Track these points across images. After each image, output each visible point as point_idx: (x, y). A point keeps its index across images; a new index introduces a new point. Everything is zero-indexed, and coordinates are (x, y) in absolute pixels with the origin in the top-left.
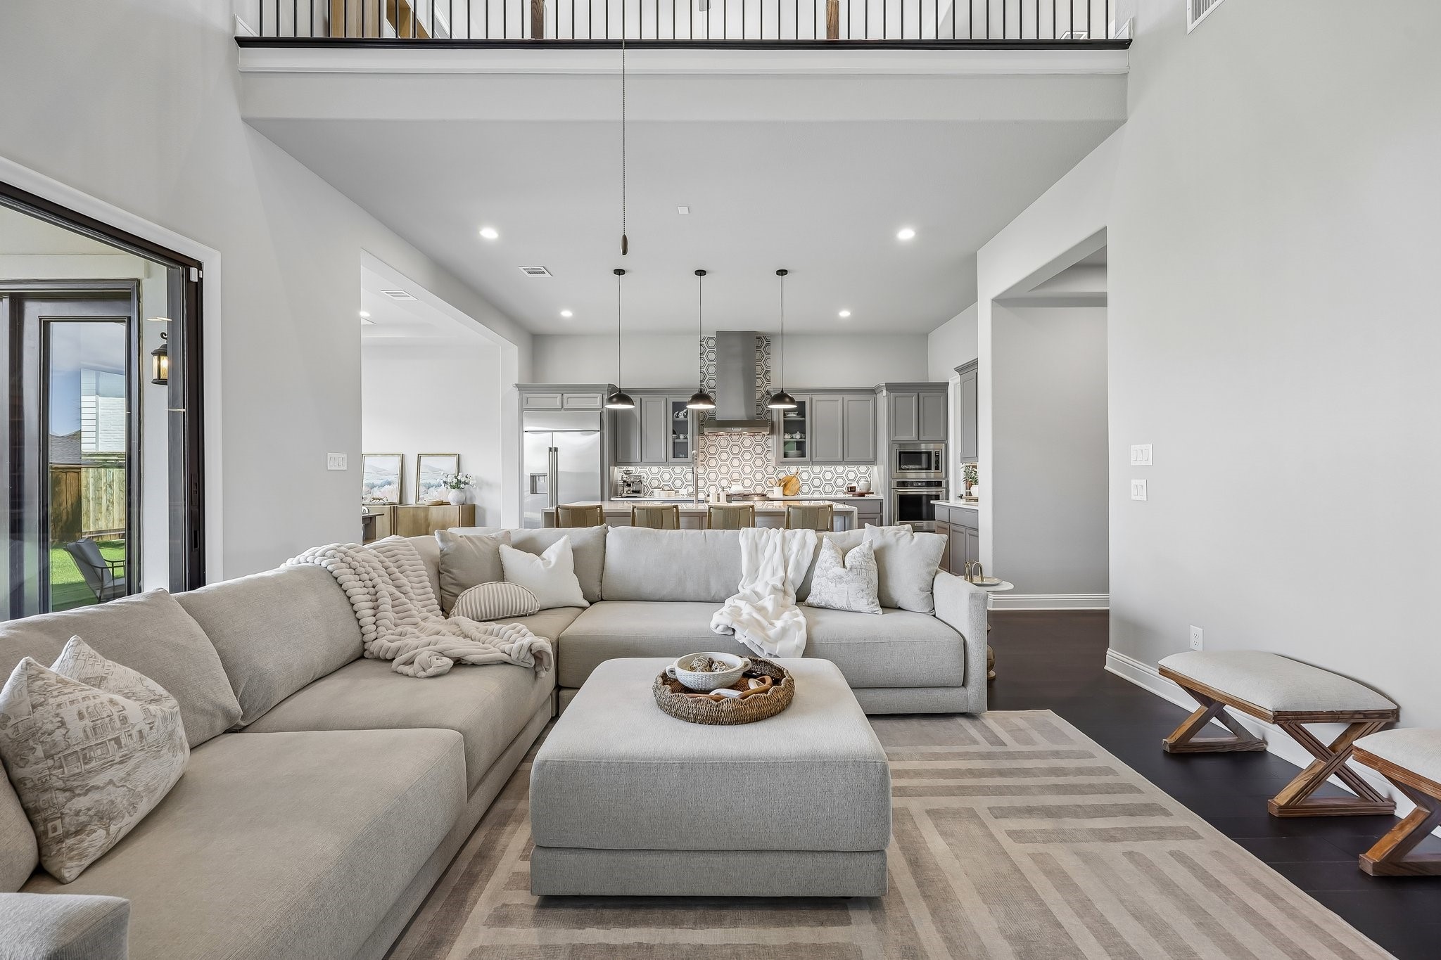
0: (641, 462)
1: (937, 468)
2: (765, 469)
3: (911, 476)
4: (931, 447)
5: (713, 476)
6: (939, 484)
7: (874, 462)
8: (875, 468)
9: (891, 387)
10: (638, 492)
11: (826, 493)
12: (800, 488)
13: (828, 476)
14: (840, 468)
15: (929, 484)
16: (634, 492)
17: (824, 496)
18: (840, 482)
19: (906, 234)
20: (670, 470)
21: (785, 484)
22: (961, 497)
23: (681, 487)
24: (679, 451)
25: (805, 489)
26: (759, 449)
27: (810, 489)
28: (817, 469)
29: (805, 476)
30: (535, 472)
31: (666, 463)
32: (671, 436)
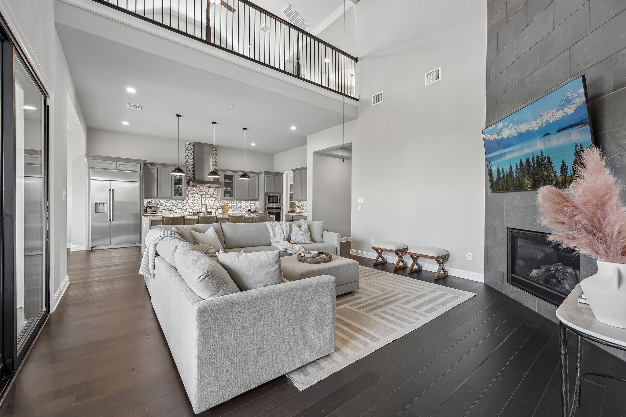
0: (158, 198)
1: (280, 202)
2: (214, 202)
3: (271, 205)
4: (278, 195)
5: (191, 204)
6: (280, 208)
7: (257, 200)
8: (257, 202)
9: (266, 173)
10: (156, 211)
11: (239, 211)
12: (228, 210)
13: (239, 205)
14: (244, 202)
15: (277, 208)
16: (153, 211)
17: (238, 212)
18: (244, 207)
19: (293, 128)
20: (170, 201)
21: (223, 207)
22: (288, 212)
23: (175, 209)
24: (178, 193)
25: (230, 210)
26: (212, 193)
27: (232, 210)
28: (235, 202)
29: (230, 205)
30: (98, 201)
31: (171, 198)
32: (173, 186)
